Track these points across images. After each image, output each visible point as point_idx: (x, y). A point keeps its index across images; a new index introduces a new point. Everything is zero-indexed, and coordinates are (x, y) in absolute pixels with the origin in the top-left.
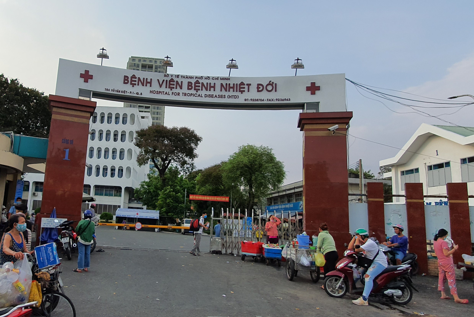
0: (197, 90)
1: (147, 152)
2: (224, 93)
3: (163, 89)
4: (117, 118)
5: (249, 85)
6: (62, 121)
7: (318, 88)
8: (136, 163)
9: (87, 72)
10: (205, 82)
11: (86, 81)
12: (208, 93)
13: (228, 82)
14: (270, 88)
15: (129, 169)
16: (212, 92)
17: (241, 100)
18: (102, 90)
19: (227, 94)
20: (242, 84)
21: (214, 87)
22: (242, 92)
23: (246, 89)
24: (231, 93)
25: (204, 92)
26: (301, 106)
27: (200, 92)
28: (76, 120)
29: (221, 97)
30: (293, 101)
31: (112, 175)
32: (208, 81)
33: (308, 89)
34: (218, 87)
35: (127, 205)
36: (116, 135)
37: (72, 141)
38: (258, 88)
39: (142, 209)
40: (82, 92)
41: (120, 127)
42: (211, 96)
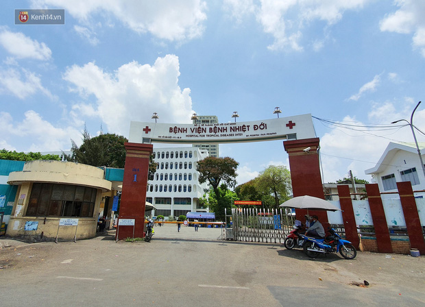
0: (216, 132)
2: (232, 133)
3: (194, 133)
5: (248, 126)
6: (132, 158)
7: (294, 124)
9: (147, 127)
10: (220, 127)
11: (147, 133)
12: (223, 133)
13: (235, 126)
14: (262, 127)
15: (195, 186)
16: (225, 133)
17: (244, 136)
18: (156, 137)
19: (235, 133)
20: (244, 126)
21: (226, 129)
22: (244, 131)
23: (247, 129)
24: (237, 132)
25: (220, 133)
26: (284, 137)
27: (217, 134)
28: (141, 156)
29: (231, 135)
30: (278, 134)
31: (185, 191)
32: (222, 126)
33: (287, 125)
34: (229, 129)
36: (186, 165)
38: (254, 128)
40: (144, 139)
42: (225, 135)
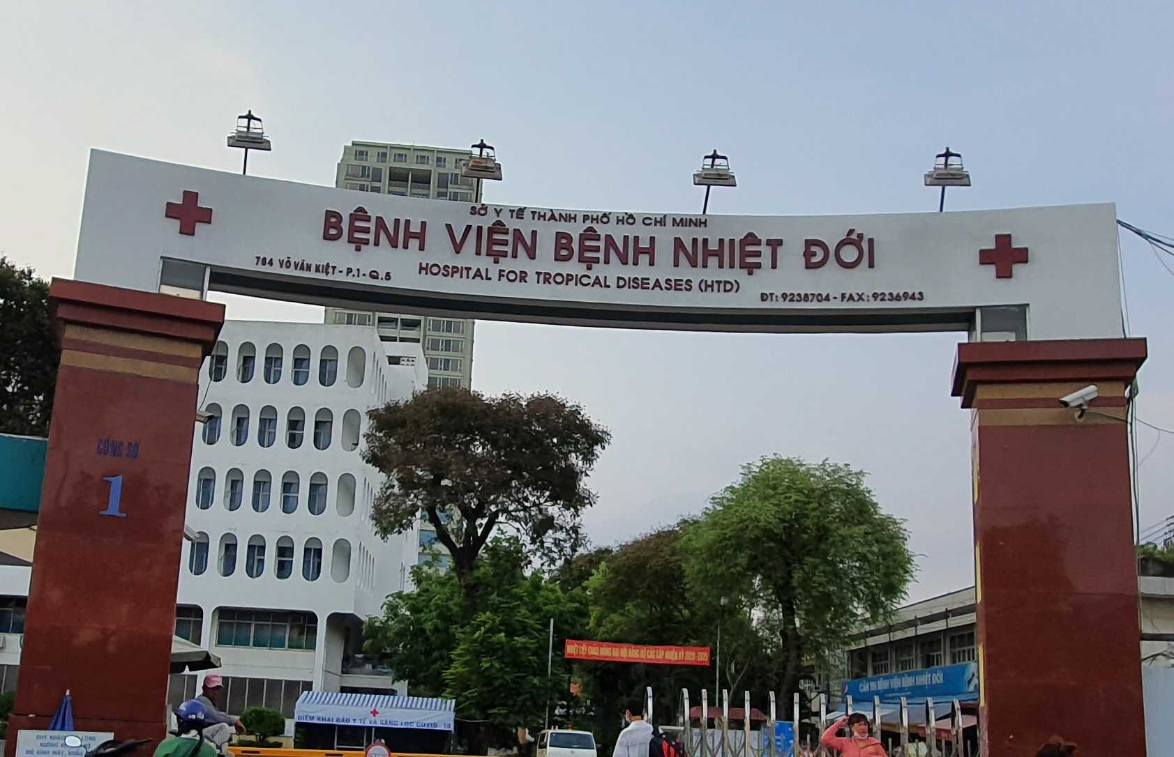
0: (590, 263)
1: (408, 484)
2: (685, 272)
3: (467, 258)
4: (301, 362)
5: (775, 244)
6: (97, 376)
7: (1022, 256)
8: (370, 527)
9: (191, 197)
10: (618, 233)
11: (187, 230)
12: (629, 272)
13: (700, 234)
14: (849, 254)
15: (342, 548)
16: (642, 270)
17: (747, 298)
18: (244, 262)
19: (696, 275)
20: (751, 239)
21: (650, 251)
22: (751, 269)
23: (766, 260)
24: (713, 273)
25: (612, 271)
26: (961, 318)
27: (599, 270)
28: (149, 369)
29: (674, 285)
30: (933, 301)
31: (283, 570)
32: (631, 231)
33: (986, 257)
34: (664, 252)
35: (337, 681)
36: (295, 424)
37: (134, 449)
38: (808, 254)
39: (392, 692)
40: (173, 270)
41: (312, 397)
42: (642, 284)
